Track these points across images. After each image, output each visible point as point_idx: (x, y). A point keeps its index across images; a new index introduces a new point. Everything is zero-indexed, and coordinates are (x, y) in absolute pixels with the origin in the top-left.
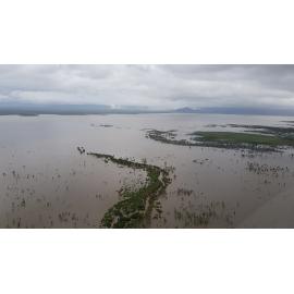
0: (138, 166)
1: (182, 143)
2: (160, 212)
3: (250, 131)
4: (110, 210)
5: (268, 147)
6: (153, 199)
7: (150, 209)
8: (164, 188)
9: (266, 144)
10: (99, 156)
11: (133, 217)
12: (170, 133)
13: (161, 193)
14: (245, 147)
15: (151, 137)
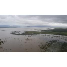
5: (37, 34)
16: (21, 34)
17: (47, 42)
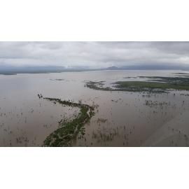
0: (76, 105)
1: (107, 89)
2: (83, 134)
3: (151, 80)
4: (51, 135)
6: (81, 126)
7: (77, 133)
8: (89, 118)
9: (160, 88)
10: (51, 99)
11: (65, 138)
12: (101, 83)
13: (86, 122)
14: (146, 90)
15: (88, 86)
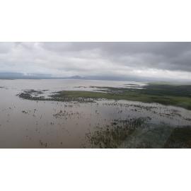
12: (41, 92)
15: (21, 95)
16: (47, 100)
17: (115, 124)
